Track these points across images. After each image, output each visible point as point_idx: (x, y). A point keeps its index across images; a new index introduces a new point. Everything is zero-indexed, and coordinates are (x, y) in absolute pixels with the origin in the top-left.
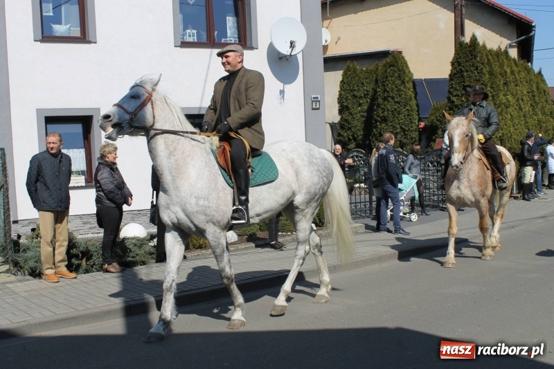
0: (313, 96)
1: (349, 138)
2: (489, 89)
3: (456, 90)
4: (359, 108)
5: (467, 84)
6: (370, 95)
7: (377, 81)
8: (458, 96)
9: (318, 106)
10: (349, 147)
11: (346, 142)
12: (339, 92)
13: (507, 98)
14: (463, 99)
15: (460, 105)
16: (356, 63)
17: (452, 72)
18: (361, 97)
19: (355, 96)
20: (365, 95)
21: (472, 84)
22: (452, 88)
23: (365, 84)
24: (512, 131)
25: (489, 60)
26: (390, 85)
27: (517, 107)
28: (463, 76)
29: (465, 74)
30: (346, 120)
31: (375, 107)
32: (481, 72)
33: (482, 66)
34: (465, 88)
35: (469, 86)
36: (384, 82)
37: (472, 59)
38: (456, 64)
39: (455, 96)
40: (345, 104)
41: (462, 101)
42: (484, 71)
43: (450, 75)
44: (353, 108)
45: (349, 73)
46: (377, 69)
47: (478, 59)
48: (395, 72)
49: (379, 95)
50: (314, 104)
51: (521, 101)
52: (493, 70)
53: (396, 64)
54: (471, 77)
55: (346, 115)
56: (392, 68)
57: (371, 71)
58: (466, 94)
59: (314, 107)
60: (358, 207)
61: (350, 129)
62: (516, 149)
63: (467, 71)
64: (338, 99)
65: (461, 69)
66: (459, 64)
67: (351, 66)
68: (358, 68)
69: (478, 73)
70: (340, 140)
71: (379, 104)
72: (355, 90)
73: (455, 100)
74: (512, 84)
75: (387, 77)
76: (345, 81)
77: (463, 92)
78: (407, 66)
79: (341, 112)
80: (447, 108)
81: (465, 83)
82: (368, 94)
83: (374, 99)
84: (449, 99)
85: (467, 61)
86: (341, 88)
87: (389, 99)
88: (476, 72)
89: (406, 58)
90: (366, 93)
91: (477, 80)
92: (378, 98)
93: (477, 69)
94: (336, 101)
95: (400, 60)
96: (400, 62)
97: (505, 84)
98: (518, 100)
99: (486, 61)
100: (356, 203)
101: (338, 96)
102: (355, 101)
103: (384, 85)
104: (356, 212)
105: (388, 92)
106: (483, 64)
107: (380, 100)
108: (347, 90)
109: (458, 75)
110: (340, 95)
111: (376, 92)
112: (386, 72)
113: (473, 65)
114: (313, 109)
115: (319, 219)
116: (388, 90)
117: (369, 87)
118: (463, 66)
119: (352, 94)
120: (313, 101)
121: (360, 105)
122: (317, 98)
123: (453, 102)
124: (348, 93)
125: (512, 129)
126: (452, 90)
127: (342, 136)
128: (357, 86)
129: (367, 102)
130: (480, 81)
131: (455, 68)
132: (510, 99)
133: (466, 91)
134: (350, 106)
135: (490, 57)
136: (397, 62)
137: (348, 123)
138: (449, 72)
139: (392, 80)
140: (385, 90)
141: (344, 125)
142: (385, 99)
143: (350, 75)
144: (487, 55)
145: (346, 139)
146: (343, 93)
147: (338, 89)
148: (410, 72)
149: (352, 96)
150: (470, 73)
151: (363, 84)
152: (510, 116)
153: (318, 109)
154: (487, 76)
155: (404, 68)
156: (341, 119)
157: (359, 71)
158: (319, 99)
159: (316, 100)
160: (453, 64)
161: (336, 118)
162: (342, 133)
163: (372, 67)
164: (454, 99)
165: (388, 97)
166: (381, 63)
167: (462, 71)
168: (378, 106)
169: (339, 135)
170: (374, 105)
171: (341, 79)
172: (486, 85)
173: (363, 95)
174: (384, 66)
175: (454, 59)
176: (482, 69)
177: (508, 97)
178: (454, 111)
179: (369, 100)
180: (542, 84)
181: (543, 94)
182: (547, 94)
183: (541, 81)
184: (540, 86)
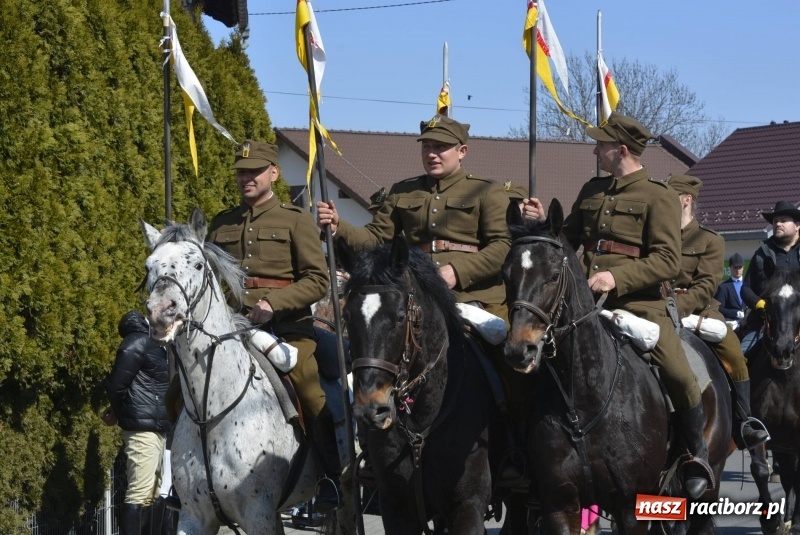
13: (65, 133)
24: (84, 276)
27: (110, 175)
51: (131, 150)
62: (100, 355)
74: (93, 74)
97: (60, 71)
98: (117, 145)
125: (85, 269)
132: (82, 136)
152: (77, 212)
177: (71, 126)
180: (239, 93)
181: (242, 131)
182: (256, 132)
183: (236, 81)
184: (229, 99)
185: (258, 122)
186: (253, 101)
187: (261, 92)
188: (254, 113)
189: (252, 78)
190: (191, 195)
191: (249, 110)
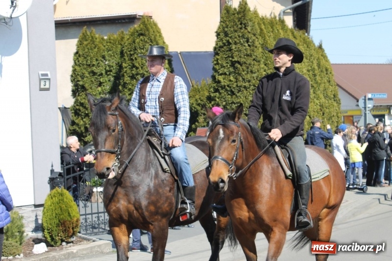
0: (41, 72)
1: (86, 128)
2: (262, 66)
3: (222, 66)
4: (100, 89)
5: (236, 59)
6: (114, 71)
7: (122, 53)
8: (225, 74)
9: (47, 86)
10: (86, 139)
11: (82, 133)
12: (73, 67)
14: (232, 78)
15: (228, 86)
16: (94, 30)
17: (217, 44)
18: (101, 74)
19: (94, 73)
20: (107, 72)
21: (242, 60)
22: (218, 64)
23: (107, 58)
25: (261, 30)
26: (139, 60)
28: (230, 50)
29: (233, 47)
30: (82, 104)
31: (120, 87)
32: (252, 46)
33: (254, 38)
34: (233, 64)
35: (239, 62)
36: (131, 55)
37: (241, 28)
38: (222, 35)
39: (221, 74)
40: (81, 83)
41: (230, 81)
42: (257, 43)
43: (215, 49)
44: (91, 88)
45: (85, 43)
46: (122, 38)
47: (249, 29)
48: (146, 42)
49: (126, 72)
50: (43, 83)
52: (267, 43)
53: (147, 33)
54: (240, 51)
55: (82, 98)
56: (141, 37)
57: (115, 40)
58: (235, 73)
59: (42, 86)
60: (101, 219)
61: (87, 115)
63: (236, 43)
64: (72, 76)
65: (228, 41)
66: (226, 35)
67: (88, 33)
68: (97, 36)
69: (249, 46)
70: (74, 130)
71: (125, 83)
72: (93, 65)
73: (222, 80)
75: (135, 49)
76: (81, 53)
77: (232, 69)
78: (160, 36)
79: (75, 93)
80: (212, 90)
81: (233, 58)
82: (111, 71)
83: (118, 77)
84: (214, 77)
85: (236, 31)
86: (75, 63)
87: (139, 77)
88: (246, 45)
89: (160, 25)
90: (108, 68)
91: (248, 55)
92: (123, 76)
93: (248, 41)
94: (69, 78)
95: (152, 28)
96: (151, 30)
99: (259, 31)
100: (98, 213)
101: (70, 73)
102: (93, 79)
103: (132, 60)
104: (99, 224)
105: (137, 68)
106: (254, 35)
107: (127, 79)
108: (83, 65)
109: (225, 47)
110: (74, 71)
111: (121, 67)
112: (134, 42)
113: (243, 36)
114: (41, 90)
115: (51, 236)
116: (137, 65)
117: (112, 62)
118: (231, 37)
119: (89, 70)
120: (40, 80)
121: (100, 84)
122: (47, 75)
123: (219, 82)
124: (85, 69)
126: (217, 67)
127: (78, 125)
128: (97, 60)
129: (109, 81)
130: (251, 56)
131: (222, 40)
133: (235, 68)
134: (86, 86)
135: (263, 27)
136: (148, 30)
137: (85, 107)
138: (214, 45)
139: (142, 53)
140: (134, 66)
141: (79, 110)
142: (133, 77)
143: (87, 45)
144: (259, 24)
145: (83, 129)
146: (77, 68)
147: (72, 63)
148: (164, 43)
149: (89, 74)
150: (239, 46)
151: (104, 57)
153: (48, 89)
154: (260, 50)
155: (158, 38)
156: (75, 103)
157: (98, 40)
158: (49, 77)
159: (45, 78)
160: (218, 34)
161: (69, 102)
162: (77, 121)
163: (115, 36)
164: (221, 78)
165: (137, 74)
166: (127, 31)
167: (229, 44)
168: (124, 85)
169: (73, 123)
170: (120, 84)
171: (75, 51)
172: (259, 61)
173: (104, 72)
174: (132, 34)
175: (219, 28)
176: (253, 42)
178: (220, 93)
179: (112, 79)
180: (324, 61)
181: (325, 72)
182: (329, 73)
183: (322, 58)
184: (321, 63)
185: (329, 70)
186: (327, 63)
187: (329, 60)
188: (328, 67)
189: (326, 56)
190: (314, 93)
191: (327, 66)
